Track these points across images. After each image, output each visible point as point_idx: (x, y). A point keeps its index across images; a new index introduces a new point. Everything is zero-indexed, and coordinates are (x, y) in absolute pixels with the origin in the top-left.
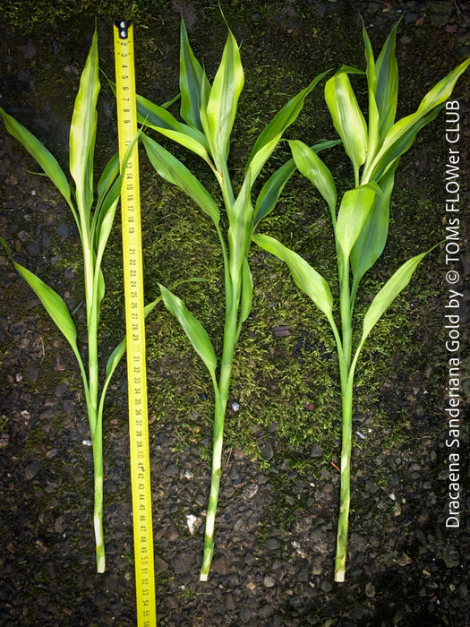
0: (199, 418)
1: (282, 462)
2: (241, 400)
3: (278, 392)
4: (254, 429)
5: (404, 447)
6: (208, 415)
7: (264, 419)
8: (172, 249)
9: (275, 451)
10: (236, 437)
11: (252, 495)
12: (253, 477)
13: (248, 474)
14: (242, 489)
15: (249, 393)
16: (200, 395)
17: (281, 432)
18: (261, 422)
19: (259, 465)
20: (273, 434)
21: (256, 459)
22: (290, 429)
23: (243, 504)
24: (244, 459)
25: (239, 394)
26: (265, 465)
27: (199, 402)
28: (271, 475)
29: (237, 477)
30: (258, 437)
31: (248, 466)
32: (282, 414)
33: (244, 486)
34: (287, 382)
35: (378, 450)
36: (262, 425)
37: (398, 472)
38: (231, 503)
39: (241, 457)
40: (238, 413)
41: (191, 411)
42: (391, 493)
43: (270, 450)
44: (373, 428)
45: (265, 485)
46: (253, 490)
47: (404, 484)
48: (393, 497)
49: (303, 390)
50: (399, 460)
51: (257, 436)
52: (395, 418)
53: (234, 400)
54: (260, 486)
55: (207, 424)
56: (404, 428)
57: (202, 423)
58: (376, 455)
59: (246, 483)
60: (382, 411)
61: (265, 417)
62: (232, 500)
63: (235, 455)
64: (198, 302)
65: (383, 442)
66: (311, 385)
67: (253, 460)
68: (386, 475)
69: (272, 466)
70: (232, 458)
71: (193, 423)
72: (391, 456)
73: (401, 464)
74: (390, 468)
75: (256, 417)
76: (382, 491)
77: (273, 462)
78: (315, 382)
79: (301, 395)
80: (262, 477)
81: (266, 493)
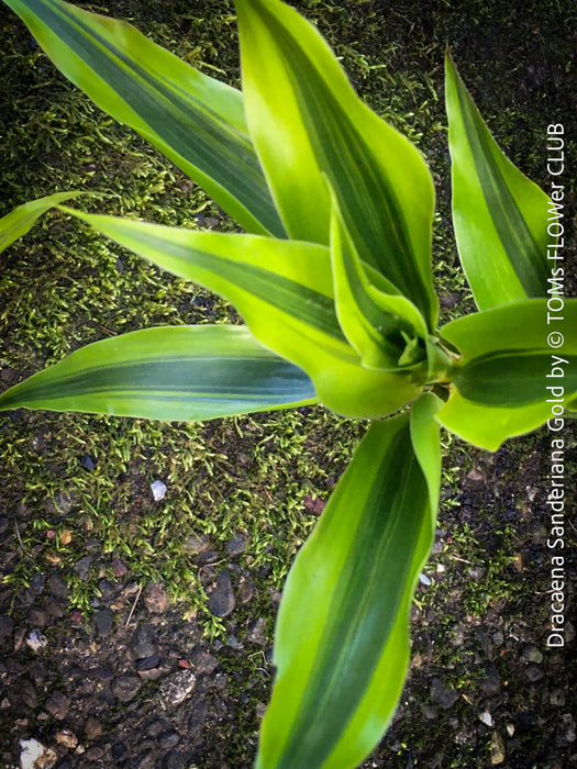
0: (74, 511)
1: (251, 626)
2: (172, 477)
3: (253, 468)
4: (196, 547)
5: (509, 610)
6: (94, 505)
7: (218, 523)
8: (48, 150)
9: (238, 599)
10: (154, 560)
11: (180, 697)
12: (184, 656)
13: (175, 648)
14: (158, 681)
15: (189, 461)
16: (79, 458)
17: (255, 556)
18: (211, 528)
19: (201, 628)
20: (236, 560)
21: (194, 615)
22: (274, 551)
23: (157, 719)
24: (168, 613)
25: (169, 463)
26: (214, 629)
27: (76, 474)
28: (227, 651)
29: (150, 653)
30: (201, 564)
31: (175, 628)
32: (258, 516)
33: (164, 675)
34: (272, 449)
35: (457, 612)
36: (212, 538)
37: (498, 663)
38: (130, 714)
39: (162, 605)
40: (162, 504)
41: (57, 492)
42: (483, 711)
43: (226, 594)
44: (446, 563)
45: (212, 676)
46: (184, 684)
47: (511, 691)
48: (487, 719)
49: (305, 468)
50: (499, 637)
51: (200, 561)
52: (492, 546)
53: (156, 477)
54: (200, 678)
55: (90, 525)
56: (510, 569)
57: (80, 522)
58: (452, 623)
59: (168, 669)
60: (466, 528)
61: (220, 521)
62: (133, 707)
63: (150, 601)
64: (94, 263)
65: (467, 594)
66: (322, 460)
67: (188, 616)
68: (473, 669)
69: (228, 633)
70: (142, 606)
71: (57, 521)
72: (484, 627)
73: (504, 645)
74: (481, 653)
75: (201, 516)
76: (466, 704)
77: (232, 624)
78: (331, 454)
79: (299, 479)
80: (207, 656)
81: (213, 694)
